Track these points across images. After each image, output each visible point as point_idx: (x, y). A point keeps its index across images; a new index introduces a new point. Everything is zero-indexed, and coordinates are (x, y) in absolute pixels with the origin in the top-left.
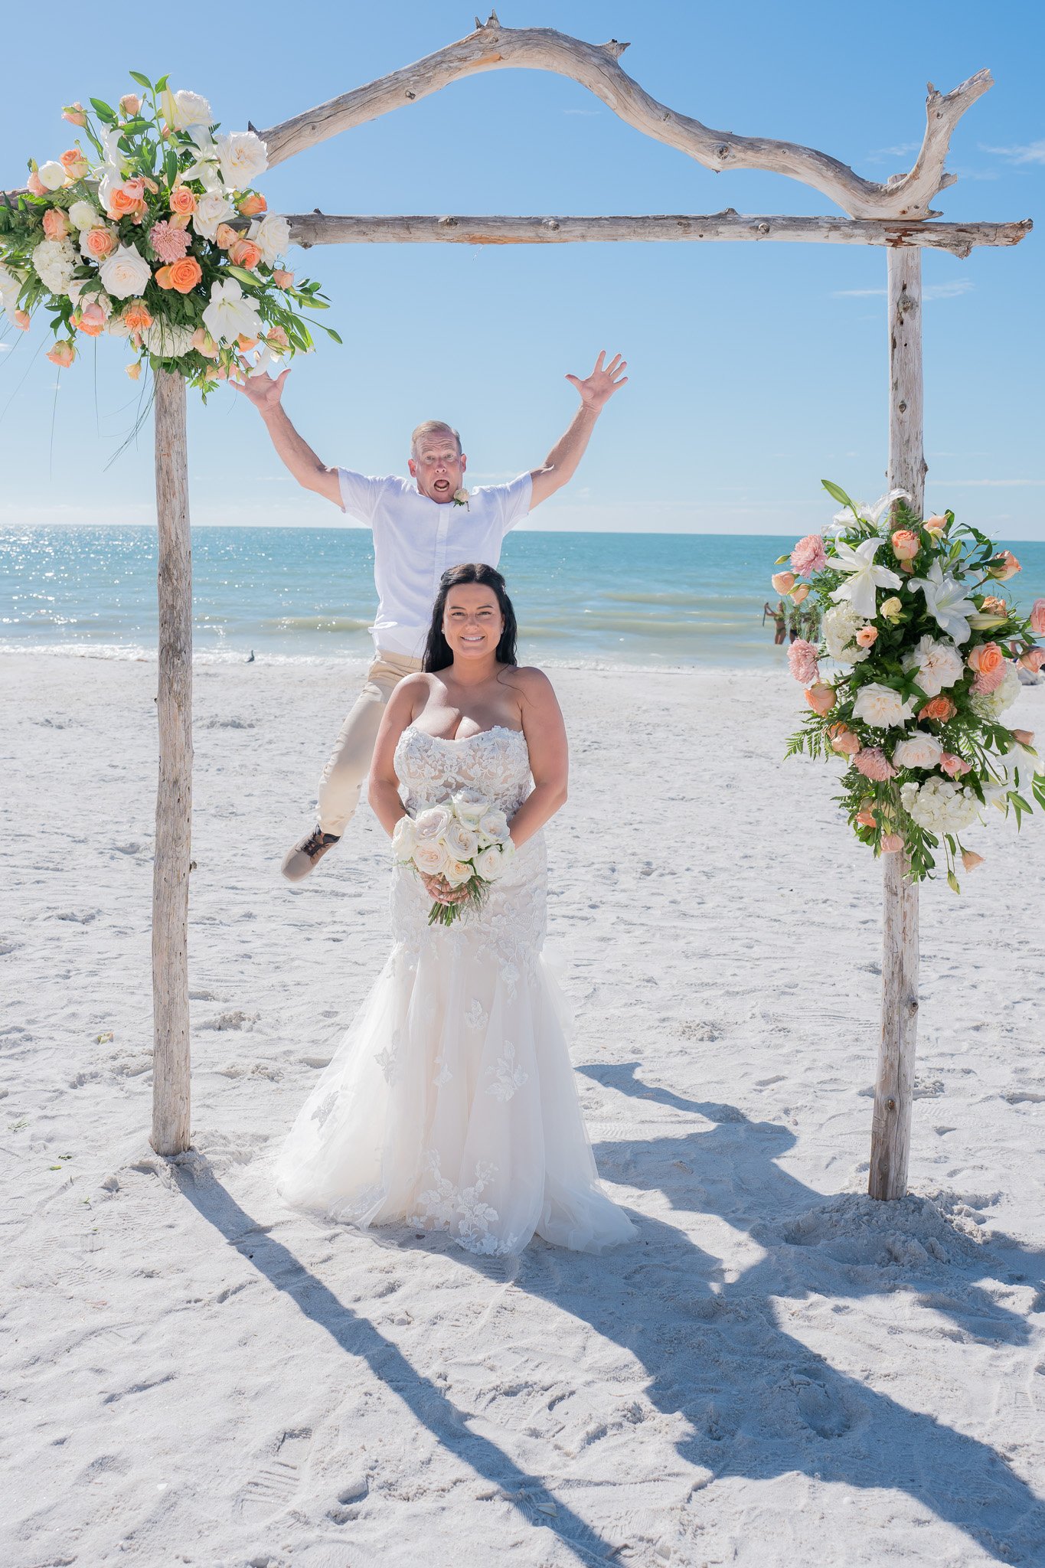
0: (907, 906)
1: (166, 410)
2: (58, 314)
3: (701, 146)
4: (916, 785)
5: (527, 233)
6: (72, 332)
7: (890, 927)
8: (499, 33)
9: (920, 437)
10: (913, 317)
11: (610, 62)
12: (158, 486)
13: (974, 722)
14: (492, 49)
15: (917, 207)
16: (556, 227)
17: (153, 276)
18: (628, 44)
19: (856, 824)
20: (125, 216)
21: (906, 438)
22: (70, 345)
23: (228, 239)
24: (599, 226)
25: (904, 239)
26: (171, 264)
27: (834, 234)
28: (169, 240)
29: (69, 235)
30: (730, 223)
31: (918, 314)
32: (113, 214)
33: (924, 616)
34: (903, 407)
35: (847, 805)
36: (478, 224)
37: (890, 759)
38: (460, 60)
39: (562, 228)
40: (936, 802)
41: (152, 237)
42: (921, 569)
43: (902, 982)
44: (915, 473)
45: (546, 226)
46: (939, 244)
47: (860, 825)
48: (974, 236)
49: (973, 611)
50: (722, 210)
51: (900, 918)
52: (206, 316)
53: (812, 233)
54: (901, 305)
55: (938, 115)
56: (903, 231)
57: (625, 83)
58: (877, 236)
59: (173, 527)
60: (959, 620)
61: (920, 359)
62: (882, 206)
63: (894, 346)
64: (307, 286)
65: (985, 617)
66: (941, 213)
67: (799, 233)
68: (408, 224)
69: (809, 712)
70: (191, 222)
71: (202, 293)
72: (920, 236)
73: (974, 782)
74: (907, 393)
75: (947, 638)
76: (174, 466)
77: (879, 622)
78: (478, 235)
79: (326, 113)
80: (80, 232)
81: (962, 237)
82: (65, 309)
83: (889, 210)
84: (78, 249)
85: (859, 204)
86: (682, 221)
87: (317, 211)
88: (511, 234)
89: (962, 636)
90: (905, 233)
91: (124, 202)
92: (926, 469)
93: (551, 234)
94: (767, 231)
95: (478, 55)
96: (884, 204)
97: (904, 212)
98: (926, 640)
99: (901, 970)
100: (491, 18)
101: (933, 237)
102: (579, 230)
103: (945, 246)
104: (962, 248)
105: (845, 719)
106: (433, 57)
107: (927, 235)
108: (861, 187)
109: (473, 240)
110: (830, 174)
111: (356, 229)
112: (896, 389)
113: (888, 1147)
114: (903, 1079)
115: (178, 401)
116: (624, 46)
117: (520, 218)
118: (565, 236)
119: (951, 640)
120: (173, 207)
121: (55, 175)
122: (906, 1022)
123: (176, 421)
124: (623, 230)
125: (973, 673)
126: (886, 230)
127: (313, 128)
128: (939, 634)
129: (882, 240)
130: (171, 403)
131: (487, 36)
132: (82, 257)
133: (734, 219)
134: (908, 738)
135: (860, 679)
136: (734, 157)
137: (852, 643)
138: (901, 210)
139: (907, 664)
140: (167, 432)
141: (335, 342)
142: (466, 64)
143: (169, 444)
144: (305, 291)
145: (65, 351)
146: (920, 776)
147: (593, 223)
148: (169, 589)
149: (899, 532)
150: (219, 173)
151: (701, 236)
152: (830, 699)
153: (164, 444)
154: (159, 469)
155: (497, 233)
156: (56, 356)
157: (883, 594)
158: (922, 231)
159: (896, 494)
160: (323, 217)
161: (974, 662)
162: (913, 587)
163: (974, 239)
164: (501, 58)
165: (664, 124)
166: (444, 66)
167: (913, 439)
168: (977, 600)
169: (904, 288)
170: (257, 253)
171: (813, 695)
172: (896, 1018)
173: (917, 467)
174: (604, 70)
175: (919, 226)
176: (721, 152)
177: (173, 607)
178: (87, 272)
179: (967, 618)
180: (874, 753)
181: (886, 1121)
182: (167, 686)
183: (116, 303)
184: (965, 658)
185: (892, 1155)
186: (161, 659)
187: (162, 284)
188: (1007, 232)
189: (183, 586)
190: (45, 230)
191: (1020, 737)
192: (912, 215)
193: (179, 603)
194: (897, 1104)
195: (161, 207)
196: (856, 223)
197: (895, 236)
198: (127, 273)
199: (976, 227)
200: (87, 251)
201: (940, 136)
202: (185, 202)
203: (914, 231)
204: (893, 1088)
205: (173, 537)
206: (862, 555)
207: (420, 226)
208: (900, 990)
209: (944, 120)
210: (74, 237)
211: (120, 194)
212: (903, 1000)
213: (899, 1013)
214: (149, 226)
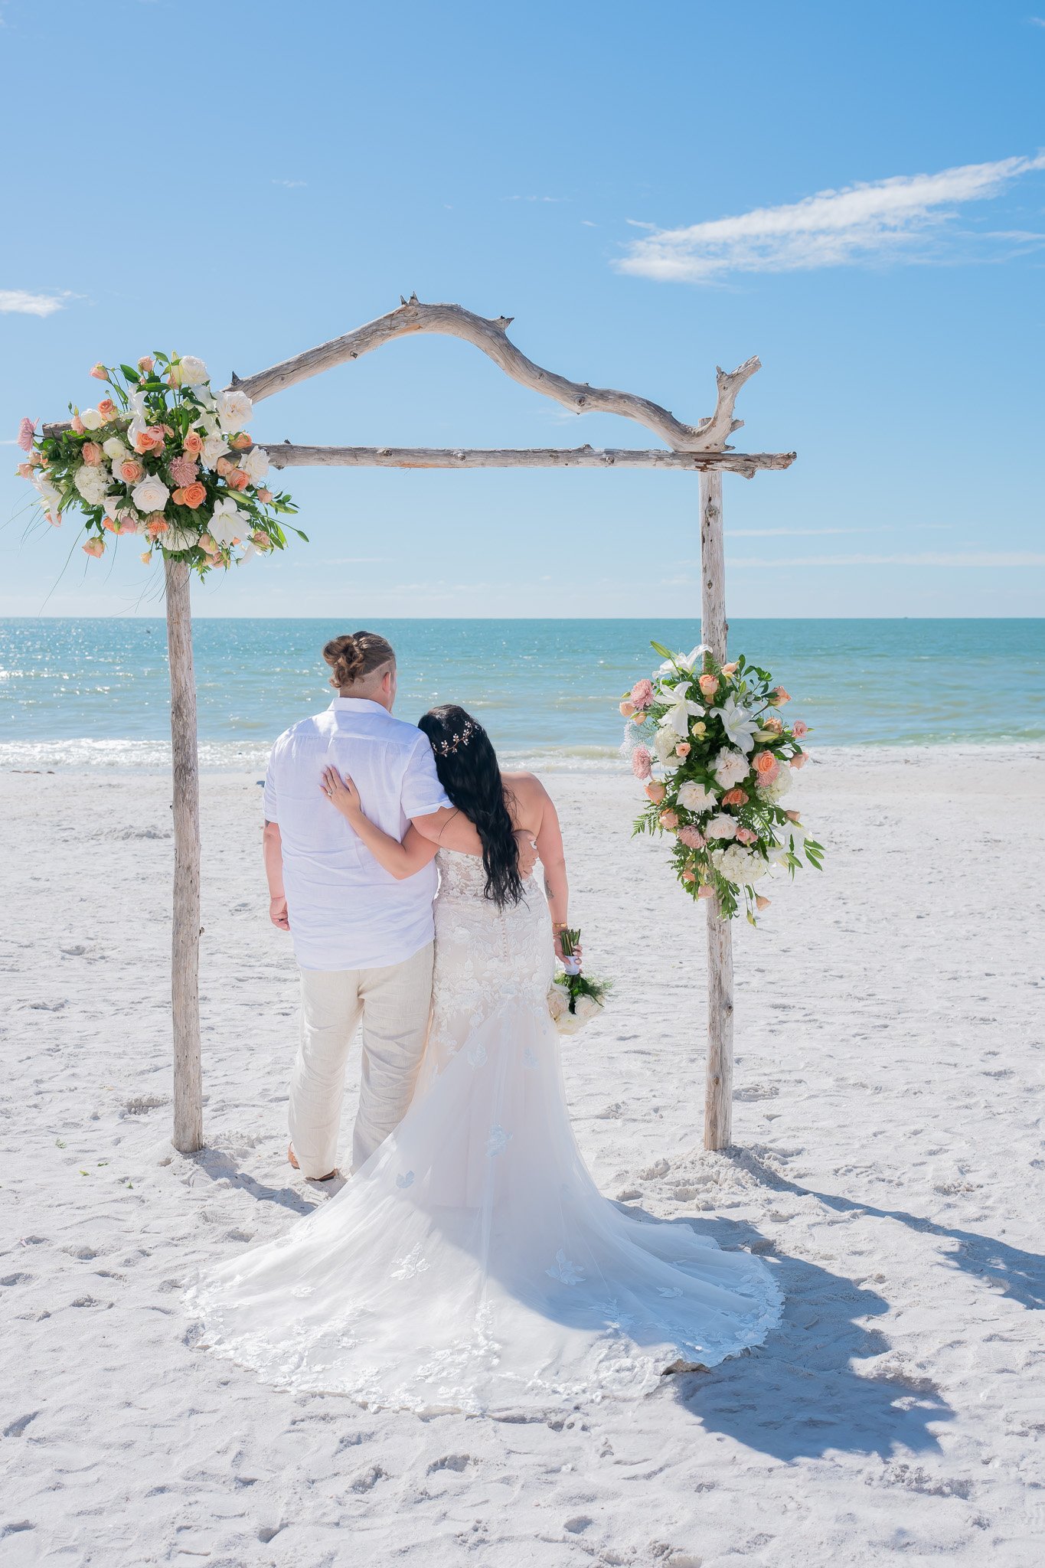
0: (722, 938)
2: (92, 517)
3: (565, 397)
4: (722, 851)
5: (442, 461)
6: (102, 531)
7: (712, 953)
8: (418, 309)
9: (722, 606)
10: (716, 521)
11: (500, 335)
12: (171, 647)
13: (761, 806)
14: (413, 321)
15: (716, 445)
16: (463, 458)
17: (171, 497)
18: (512, 319)
19: (683, 880)
20: (148, 451)
21: (712, 606)
22: (101, 542)
23: (226, 468)
24: (494, 457)
25: (708, 466)
26: (184, 488)
27: (659, 463)
28: (183, 472)
29: (102, 461)
30: (586, 456)
31: (719, 518)
32: (139, 449)
33: (722, 734)
34: (710, 585)
35: (676, 867)
36: (407, 455)
37: (701, 833)
38: (390, 329)
39: (468, 458)
40: (735, 861)
41: (170, 468)
42: (720, 701)
43: (721, 992)
44: (719, 631)
45: (456, 456)
46: (733, 469)
47: (686, 880)
48: (757, 464)
49: (755, 728)
50: (581, 446)
51: (719, 946)
52: (209, 525)
53: (645, 462)
54: (708, 512)
55: (725, 388)
56: (706, 460)
57: (511, 353)
58: (689, 465)
59: (183, 677)
60: (745, 735)
61: (722, 550)
62: (692, 443)
63: (704, 542)
64: (281, 498)
65: (765, 733)
66: (734, 448)
67: (635, 462)
68: (356, 453)
69: (649, 801)
70: (198, 458)
71: (207, 509)
72: (719, 464)
73: (761, 847)
74: (713, 575)
75: (738, 749)
76: (183, 631)
77: (691, 739)
78: (406, 462)
79: (292, 368)
80: (111, 460)
81: (748, 464)
82: (96, 515)
83: (698, 446)
84: (110, 472)
85: (676, 441)
86: (554, 454)
87: (287, 442)
88: (430, 462)
89: (748, 746)
90: (708, 462)
91: (148, 442)
92: (727, 628)
93: (460, 462)
94: (613, 461)
95: (403, 326)
96: (693, 441)
97: (707, 448)
98: (724, 750)
99: (720, 983)
100: (412, 298)
101: (728, 465)
102: (480, 459)
103: (737, 471)
104: (749, 472)
105: (672, 806)
106: (370, 326)
107: (724, 463)
108: (678, 429)
109: (403, 465)
110: (657, 419)
111: (317, 456)
112: (706, 572)
113: (716, 1112)
114: (724, 1061)
115: (184, 582)
116: (510, 320)
117: (438, 451)
118: (471, 464)
119: (740, 750)
120: (185, 447)
121: (93, 418)
122: (724, 1020)
123: (183, 594)
124: (511, 460)
125: (756, 772)
126: (696, 460)
127: (282, 379)
128: (732, 746)
129: (693, 467)
130: (179, 584)
131: (410, 311)
132: (114, 480)
133: (589, 452)
134: (713, 818)
135: (681, 778)
136: (590, 404)
137: (673, 753)
138: (705, 446)
139: (711, 767)
140: (177, 606)
141: (303, 540)
142: (395, 332)
143: (178, 611)
144: (280, 501)
145: (98, 546)
146: (725, 844)
147: (490, 455)
148: (181, 723)
149: (704, 676)
150: (217, 421)
151: (567, 465)
152: (662, 792)
153: (174, 615)
154: (171, 633)
155: (421, 461)
156: (91, 547)
157: (692, 720)
158: (720, 461)
159: (703, 648)
160: (292, 447)
161: (756, 764)
162: (713, 714)
163: (757, 466)
164: (420, 327)
165: (539, 381)
166: (379, 333)
167: (717, 607)
168: (759, 721)
169: (710, 499)
170: (246, 478)
171: (651, 789)
172: (718, 1018)
173: (721, 627)
174: (495, 341)
175: (718, 457)
176: (580, 402)
177: (184, 737)
178: (120, 491)
179: (752, 734)
180: (690, 829)
181: (714, 1093)
182: (181, 796)
183: (141, 515)
184: (750, 762)
185: (719, 1117)
186: (175, 776)
187: (178, 502)
188: (779, 461)
189: (190, 720)
190: (84, 457)
191: (790, 816)
192: (713, 449)
193: (189, 733)
194: (721, 1080)
195: (176, 446)
196: (674, 455)
197: (702, 464)
198: (151, 495)
199: (758, 458)
200: (118, 474)
201: (727, 401)
202: (195, 444)
203: (715, 460)
204: (718, 1068)
205: (183, 685)
206: (678, 693)
207: (365, 455)
208: (720, 998)
209: (729, 391)
210: (107, 465)
211: (145, 436)
212: (723, 1005)
213: (720, 1016)
214: (168, 460)
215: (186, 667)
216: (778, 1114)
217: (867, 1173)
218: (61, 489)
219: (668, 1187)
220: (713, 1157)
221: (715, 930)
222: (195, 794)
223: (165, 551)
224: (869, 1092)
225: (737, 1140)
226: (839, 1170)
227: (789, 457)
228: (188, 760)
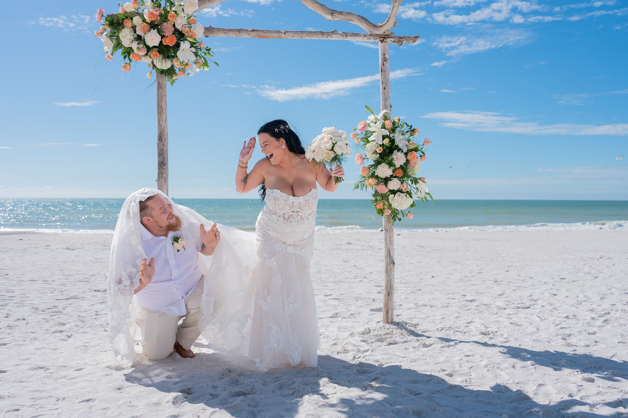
0: (391, 234)
1: (160, 87)
2: (126, 54)
3: (326, 12)
4: (393, 195)
5: (276, 35)
6: (130, 60)
7: (386, 241)
10: (387, 63)
12: (158, 111)
13: (408, 177)
15: (388, 31)
16: (285, 33)
17: (161, 40)
19: (376, 208)
20: (152, 21)
21: (386, 98)
22: (130, 64)
23: (185, 30)
24: (297, 34)
25: (384, 40)
26: (168, 36)
27: (365, 38)
28: (168, 29)
29: (133, 27)
30: (335, 34)
32: (148, 20)
33: (394, 145)
34: (385, 88)
35: (374, 202)
36: (261, 32)
37: (386, 186)
39: (287, 34)
40: (400, 198)
41: (162, 27)
42: (393, 130)
43: (390, 257)
44: (389, 108)
45: (282, 33)
46: (394, 42)
47: (378, 208)
48: (404, 40)
49: (407, 144)
50: (333, 30)
52: (178, 54)
53: (359, 37)
54: (383, 59)
55: (395, 2)
58: (377, 39)
59: (163, 124)
60: (404, 146)
61: (389, 75)
62: (378, 30)
63: (382, 71)
65: (411, 145)
66: (395, 33)
67: (355, 37)
68: (239, 32)
69: (362, 176)
70: (174, 24)
71: (177, 46)
72: (389, 39)
73: (410, 193)
74: (386, 85)
76: (163, 104)
77: (383, 145)
78: (261, 35)
80: (136, 26)
81: (400, 40)
82: (128, 52)
83: (380, 32)
84: (135, 31)
85: (372, 30)
86: (322, 33)
87: (210, 26)
88: (271, 35)
89: (405, 150)
90: (384, 38)
91: (152, 16)
92: (392, 107)
93: (283, 35)
94: (346, 36)
96: (379, 29)
97: (384, 32)
98: (395, 152)
99: (390, 253)
101: (392, 40)
102: (291, 35)
103: (396, 42)
104: (400, 43)
105: (373, 176)
107: (391, 39)
108: (372, 25)
109: (259, 37)
110: (363, 21)
111: (223, 32)
112: (383, 84)
113: (388, 307)
114: (392, 286)
115: (164, 84)
117: (274, 31)
118: (287, 37)
119: (402, 151)
120: (169, 18)
121: (129, 7)
122: (392, 269)
123: (164, 91)
125: (408, 160)
126: (380, 37)
128: (399, 150)
129: (378, 40)
130: (162, 85)
132: (137, 34)
133: (337, 33)
134: (391, 180)
135: (378, 163)
136: (335, 16)
137: (375, 152)
138: (384, 31)
139: (390, 158)
140: (161, 94)
141: (217, 66)
143: (162, 97)
144: (207, 50)
145: (128, 66)
146: (394, 192)
148: (161, 144)
149: (386, 121)
150: (183, 9)
151: (327, 38)
152: (369, 170)
153: (160, 97)
154: (158, 105)
155: (267, 35)
156: (125, 67)
157: (384, 137)
158: (389, 38)
159: (385, 111)
160: (213, 28)
161: (409, 157)
162: (392, 135)
163: (404, 41)
165: (315, 5)
167: (388, 98)
168: (409, 141)
169: (384, 55)
170: (194, 35)
171: (364, 169)
172: (389, 268)
173: (389, 106)
175: (388, 36)
176: (332, 14)
177: (163, 150)
178: (139, 38)
179: (406, 145)
180: (382, 185)
181: (387, 299)
182: (161, 175)
183: (149, 49)
184: (406, 156)
185: (389, 309)
186: (158, 167)
187: (164, 43)
188: (413, 38)
189: (166, 143)
190: (124, 25)
191: (422, 179)
192: (387, 33)
193: (165, 149)
194: (390, 294)
195: (164, 17)
196: (371, 35)
197: (382, 39)
198: (153, 38)
199: (404, 37)
200: (139, 32)
201: (396, 8)
202: (173, 16)
203: (387, 37)
204: (389, 289)
205: (163, 128)
206: (377, 126)
207: (243, 31)
208: (390, 260)
209: (397, 3)
210: (134, 28)
211: (152, 13)
212: (391, 262)
213: (390, 266)
214: (161, 24)
215: (164, 120)
216: (400, 314)
217: (449, 330)
218: (114, 41)
219: (374, 337)
220: (388, 326)
221: (387, 231)
222: (167, 175)
223: (157, 69)
224: (428, 307)
225: (396, 320)
226: (438, 329)
227: (416, 37)
228: (164, 160)
